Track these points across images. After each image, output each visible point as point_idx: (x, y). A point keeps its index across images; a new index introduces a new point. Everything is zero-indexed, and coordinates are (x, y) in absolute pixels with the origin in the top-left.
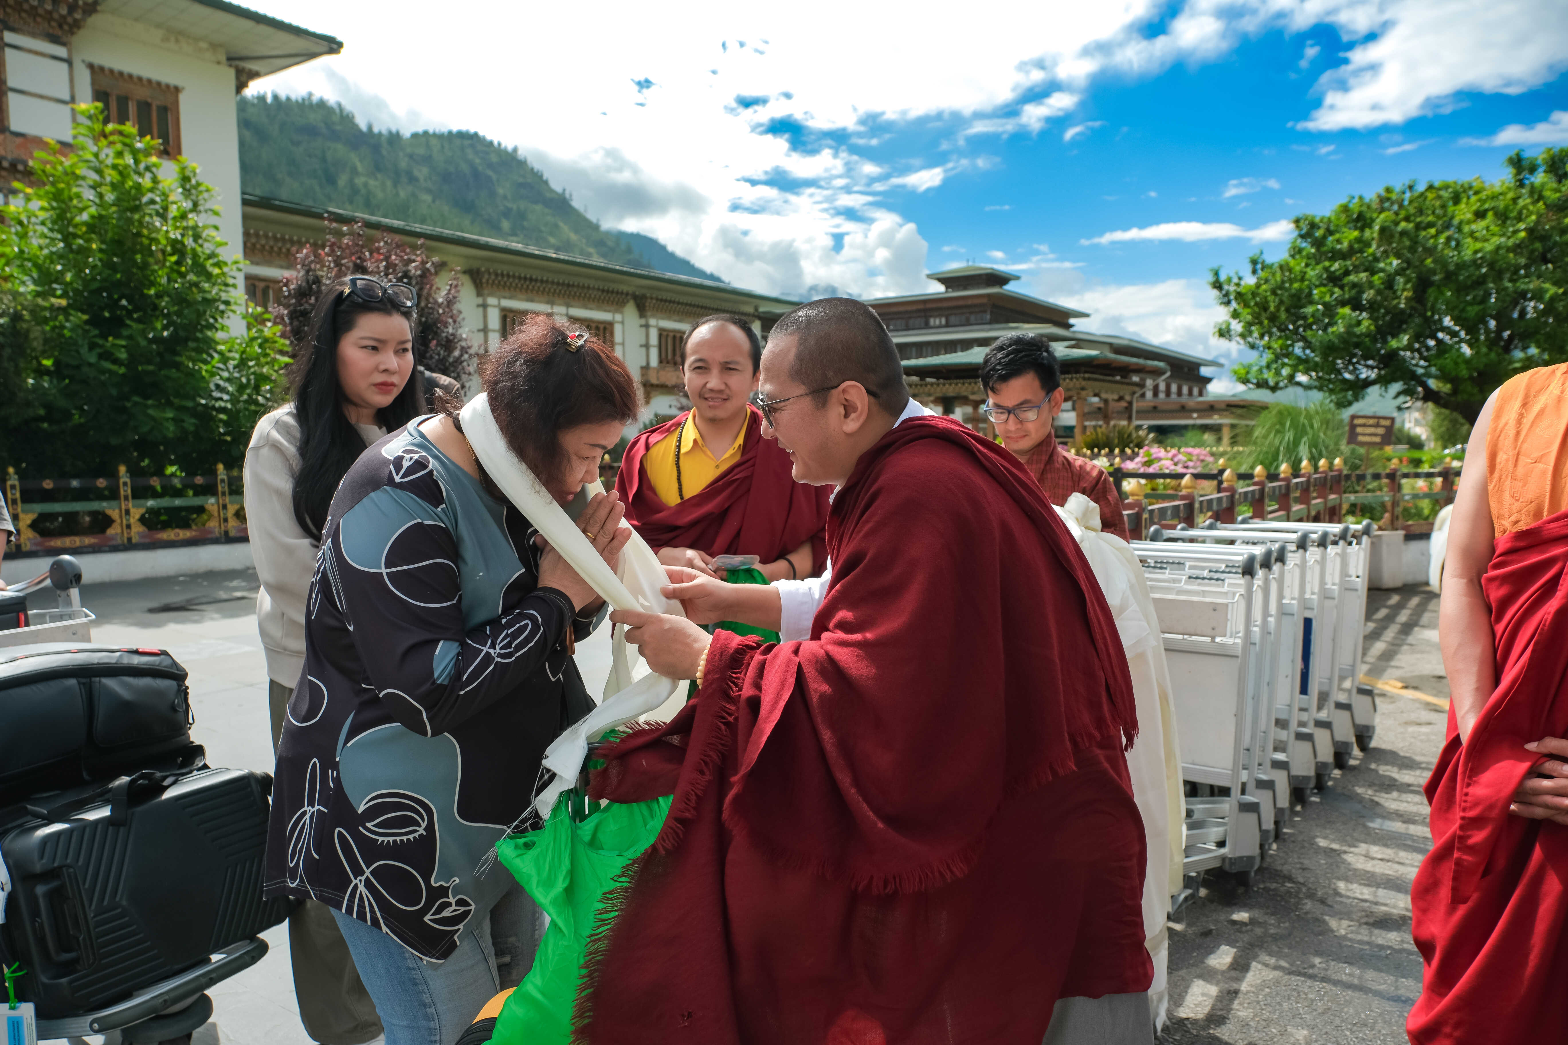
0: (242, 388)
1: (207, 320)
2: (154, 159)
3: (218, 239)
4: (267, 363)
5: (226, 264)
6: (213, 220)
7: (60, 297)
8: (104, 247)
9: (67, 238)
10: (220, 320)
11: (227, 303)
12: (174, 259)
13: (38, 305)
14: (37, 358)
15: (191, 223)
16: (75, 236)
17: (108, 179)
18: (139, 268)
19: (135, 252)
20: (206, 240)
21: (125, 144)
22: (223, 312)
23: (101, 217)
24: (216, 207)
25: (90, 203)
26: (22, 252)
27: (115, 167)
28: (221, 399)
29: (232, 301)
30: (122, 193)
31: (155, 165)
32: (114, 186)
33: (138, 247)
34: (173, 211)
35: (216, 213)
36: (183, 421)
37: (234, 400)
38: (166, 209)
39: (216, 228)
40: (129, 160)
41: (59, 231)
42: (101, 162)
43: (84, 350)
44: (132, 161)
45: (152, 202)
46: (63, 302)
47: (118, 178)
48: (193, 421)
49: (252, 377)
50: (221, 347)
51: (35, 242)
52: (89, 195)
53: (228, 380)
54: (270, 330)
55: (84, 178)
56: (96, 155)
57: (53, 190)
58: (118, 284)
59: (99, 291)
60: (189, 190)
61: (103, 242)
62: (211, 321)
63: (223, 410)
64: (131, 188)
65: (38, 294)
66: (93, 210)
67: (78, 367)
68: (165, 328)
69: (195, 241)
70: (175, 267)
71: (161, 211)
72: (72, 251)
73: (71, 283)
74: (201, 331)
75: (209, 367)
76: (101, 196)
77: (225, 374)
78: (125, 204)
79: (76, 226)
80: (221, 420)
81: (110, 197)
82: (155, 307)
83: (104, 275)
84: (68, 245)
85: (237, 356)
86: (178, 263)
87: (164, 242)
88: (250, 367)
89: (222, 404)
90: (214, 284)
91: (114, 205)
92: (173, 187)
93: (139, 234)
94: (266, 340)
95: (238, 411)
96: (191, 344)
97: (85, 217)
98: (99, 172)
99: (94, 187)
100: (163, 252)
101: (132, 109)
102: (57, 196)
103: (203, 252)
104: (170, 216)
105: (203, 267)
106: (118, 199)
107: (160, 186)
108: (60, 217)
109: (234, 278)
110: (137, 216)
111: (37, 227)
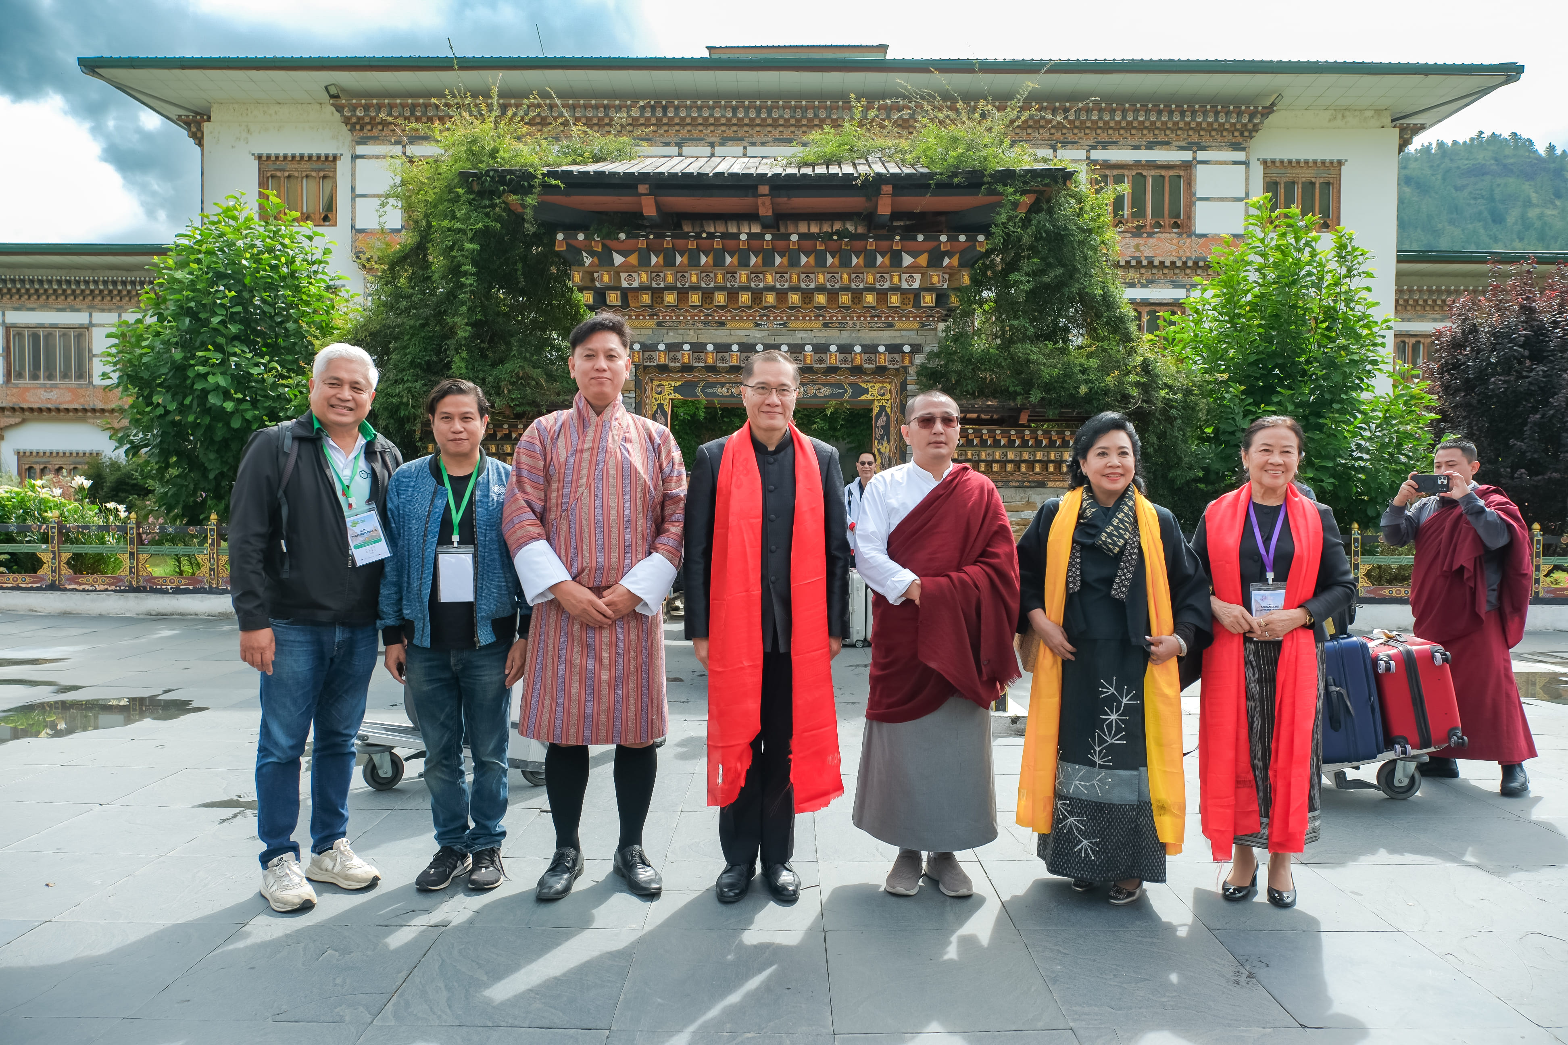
0: (1384, 446)
1: (1353, 382)
2: (1314, 234)
3: (1369, 300)
4: (1411, 420)
5: (1376, 323)
6: (1366, 282)
7: (1222, 372)
8: (1263, 322)
9: (1233, 318)
10: (1366, 380)
11: (1374, 363)
12: (1324, 325)
13: (1205, 381)
14: (1200, 427)
15: (1344, 288)
16: (1240, 316)
17: (1271, 260)
18: (1294, 338)
19: (1290, 324)
20: (1358, 303)
21: (1289, 225)
22: (1369, 372)
23: (1261, 296)
24: (1370, 270)
25: (1254, 285)
26: (1196, 335)
27: (1278, 248)
28: (1361, 459)
29: (1379, 359)
30: (1283, 271)
31: (1314, 239)
32: (1276, 265)
34: (1328, 279)
35: (1369, 275)
36: (1322, 481)
37: (1374, 459)
38: (1321, 279)
39: (1369, 289)
41: (1226, 314)
42: (1266, 246)
43: (1239, 418)
44: (1293, 240)
45: (1309, 274)
46: (1226, 376)
47: (1281, 257)
48: (1332, 480)
49: (1394, 436)
50: (1363, 407)
51: (1206, 326)
52: (1253, 276)
53: (1370, 439)
54: (1417, 387)
55: (1250, 263)
56: (1262, 241)
57: (1225, 278)
58: (1274, 354)
59: (1256, 363)
60: (1344, 257)
61: (1262, 318)
62: (1357, 381)
63: (1362, 469)
64: (1291, 264)
65: (1206, 371)
66: (1256, 291)
67: (1233, 433)
68: (1312, 392)
69: (1347, 306)
70: (1327, 333)
71: (1316, 281)
72: (1236, 330)
73: (1233, 359)
74: (1346, 393)
75: (1351, 428)
76: (1264, 276)
77: (1367, 434)
78: (1285, 280)
79: (1241, 307)
80: (1360, 479)
81: (1271, 276)
82: (1304, 373)
83: (1261, 349)
84: (1234, 325)
85: (1381, 415)
86: (1328, 329)
87: (1315, 310)
88: (1393, 426)
89: (1362, 464)
90: (1362, 346)
91: (1274, 283)
92: (1329, 257)
93: (1295, 307)
94: (1413, 397)
95: (1377, 471)
96: (1336, 406)
97: (1249, 297)
98: (1263, 255)
99: (1258, 270)
100: (1316, 319)
101: (1298, 191)
102: (1228, 284)
103: (1353, 316)
104: (1325, 284)
105: (1352, 329)
106: (1279, 277)
107: (1317, 259)
108: (1228, 301)
109: (1384, 337)
110: (1294, 290)
111: (1210, 313)
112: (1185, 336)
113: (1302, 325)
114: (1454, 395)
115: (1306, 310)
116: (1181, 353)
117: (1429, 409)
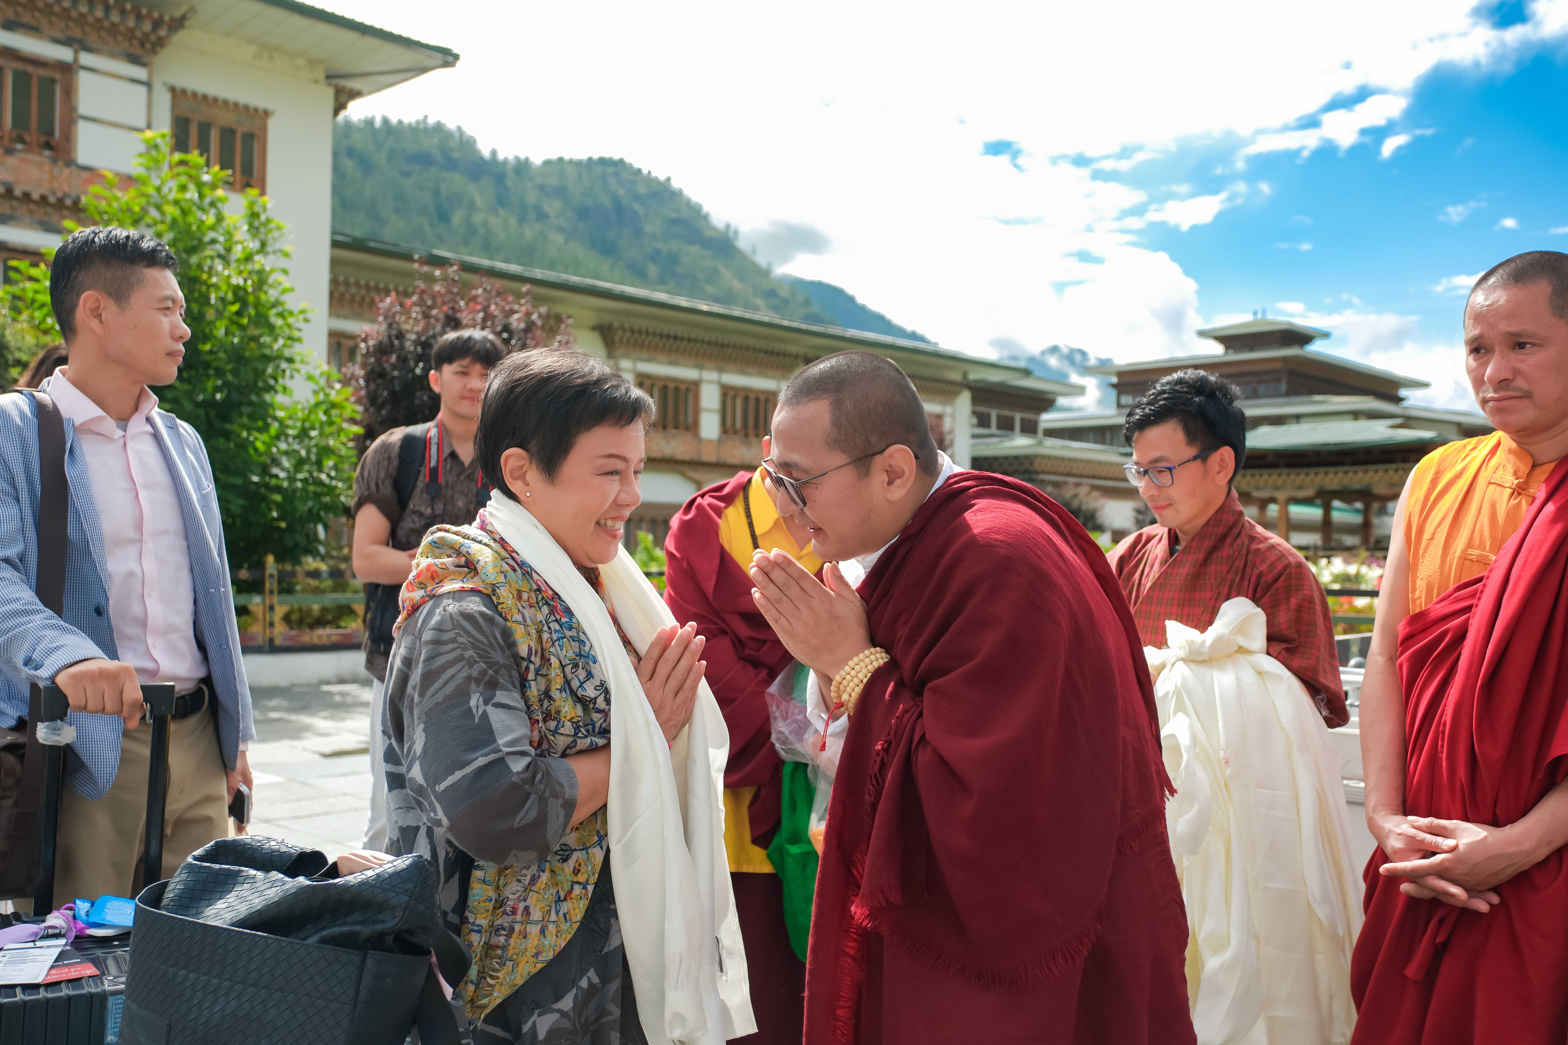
0: (300, 463)
1: (265, 381)
2: (220, 193)
3: (287, 285)
4: (333, 433)
5: (291, 313)
6: (282, 262)
10: (281, 381)
11: (290, 360)
12: (235, 308)
15: (257, 267)
17: (168, 216)
20: (271, 286)
21: (190, 177)
22: (284, 371)
24: (287, 248)
27: (176, 202)
28: (276, 476)
29: (297, 358)
30: (182, 232)
31: (220, 200)
32: (173, 224)
33: (196, 295)
34: (238, 252)
35: (286, 255)
37: (292, 479)
38: (229, 250)
39: (285, 272)
40: (192, 194)
42: (163, 197)
44: (196, 196)
45: (214, 241)
47: (180, 214)
48: (241, 502)
49: (314, 450)
50: (280, 414)
53: (287, 453)
54: (338, 393)
56: (158, 189)
60: (257, 228)
62: (271, 381)
63: (278, 489)
64: (192, 225)
68: (217, 389)
69: (260, 287)
70: (235, 318)
71: (223, 252)
74: (258, 394)
75: (265, 437)
77: (283, 446)
85: (299, 424)
86: (239, 313)
87: (224, 287)
88: (311, 438)
89: (277, 482)
90: (276, 338)
92: (239, 225)
94: (333, 405)
95: (294, 491)
96: (246, 410)
98: (159, 208)
100: (223, 300)
101: (214, 136)
103: (266, 300)
104: (234, 257)
105: (266, 318)
107: (225, 224)
109: (300, 330)
114: (380, 407)
115: (209, 286)
116: (43, 320)
117: (353, 421)
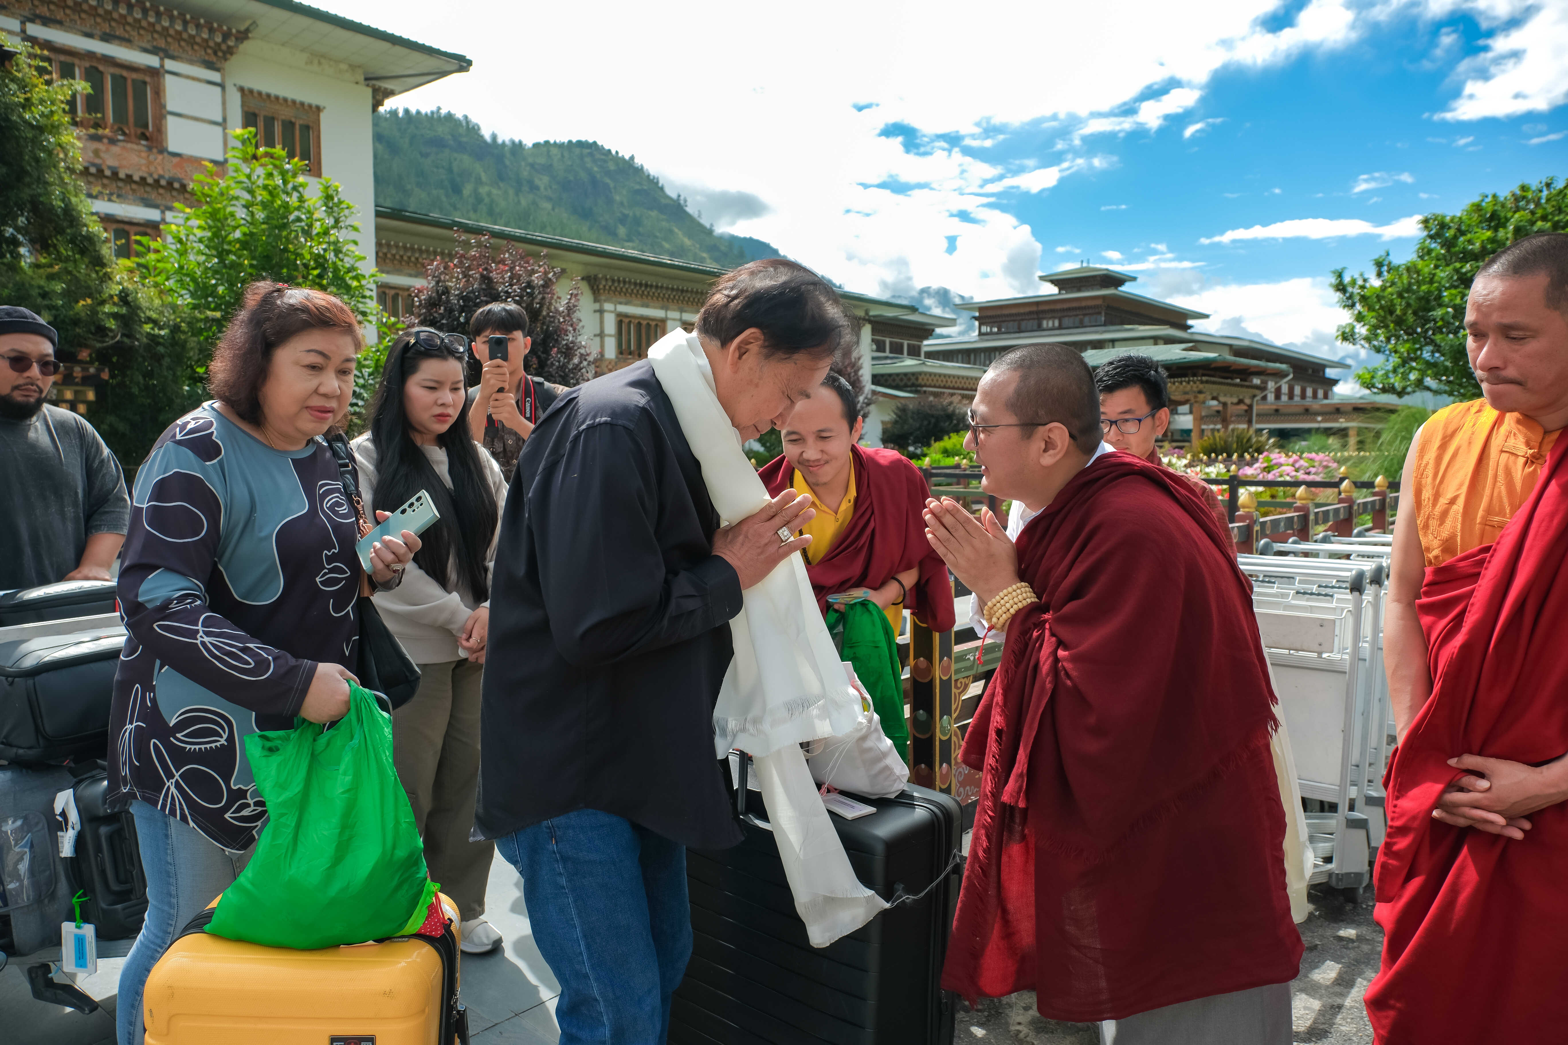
2: (301, 179)
3: (357, 253)
5: (362, 277)
6: (353, 235)
7: (214, 310)
8: (254, 262)
9: (222, 255)
12: (317, 272)
13: (195, 318)
15: (332, 239)
16: (229, 252)
17: (259, 198)
19: (282, 267)
20: (346, 255)
21: (275, 166)
23: (252, 234)
24: (356, 223)
25: (242, 222)
26: (181, 267)
27: (265, 187)
29: (368, 311)
30: (272, 212)
31: (301, 185)
32: (264, 205)
34: (317, 228)
35: (356, 229)
38: (310, 226)
39: (355, 243)
40: (278, 181)
41: (215, 248)
42: (253, 183)
44: (281, 182)
45: (299, 219)
46: (218, 314)
47: (269, 198)
51: (193, 259)
52: (242, 214)
53: (363, 387)
55: (237, 198)
56: (249, 177)
57: (210, 210)
60: (331, 208)
61: (253, 258)
64: (280, 206)
65: (195, 307)
66: (245, 228)
69: (336, 256)
70: (317, 281)
71: (306, 228)
72: (225, 266)
73: (224, 296)
76: (252, 215)
78: (275, 222)
79: (230, 243)
81: (260, 215)
84: (222, 261)
86: (320, 276)
87: (308, 257)
90: (353, 297)
91: (263, 223)
92: (317, 206)
93: (286, 250)
97: (238, 234)
98: (251, 192)
99: (246, 207)
101: (278, 131)
102: (213, 215)
103: (343, 266)
104: (314, 232)
105: (343, 279)
106: (268, 217)
107: (306, 205)
108: (216, 235)
110: (284, 233)
111: (195, 245)
112: (169, 266)
113: (295, 270)
116: (164, 284)
